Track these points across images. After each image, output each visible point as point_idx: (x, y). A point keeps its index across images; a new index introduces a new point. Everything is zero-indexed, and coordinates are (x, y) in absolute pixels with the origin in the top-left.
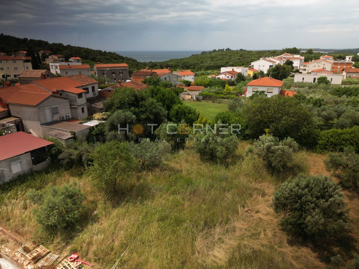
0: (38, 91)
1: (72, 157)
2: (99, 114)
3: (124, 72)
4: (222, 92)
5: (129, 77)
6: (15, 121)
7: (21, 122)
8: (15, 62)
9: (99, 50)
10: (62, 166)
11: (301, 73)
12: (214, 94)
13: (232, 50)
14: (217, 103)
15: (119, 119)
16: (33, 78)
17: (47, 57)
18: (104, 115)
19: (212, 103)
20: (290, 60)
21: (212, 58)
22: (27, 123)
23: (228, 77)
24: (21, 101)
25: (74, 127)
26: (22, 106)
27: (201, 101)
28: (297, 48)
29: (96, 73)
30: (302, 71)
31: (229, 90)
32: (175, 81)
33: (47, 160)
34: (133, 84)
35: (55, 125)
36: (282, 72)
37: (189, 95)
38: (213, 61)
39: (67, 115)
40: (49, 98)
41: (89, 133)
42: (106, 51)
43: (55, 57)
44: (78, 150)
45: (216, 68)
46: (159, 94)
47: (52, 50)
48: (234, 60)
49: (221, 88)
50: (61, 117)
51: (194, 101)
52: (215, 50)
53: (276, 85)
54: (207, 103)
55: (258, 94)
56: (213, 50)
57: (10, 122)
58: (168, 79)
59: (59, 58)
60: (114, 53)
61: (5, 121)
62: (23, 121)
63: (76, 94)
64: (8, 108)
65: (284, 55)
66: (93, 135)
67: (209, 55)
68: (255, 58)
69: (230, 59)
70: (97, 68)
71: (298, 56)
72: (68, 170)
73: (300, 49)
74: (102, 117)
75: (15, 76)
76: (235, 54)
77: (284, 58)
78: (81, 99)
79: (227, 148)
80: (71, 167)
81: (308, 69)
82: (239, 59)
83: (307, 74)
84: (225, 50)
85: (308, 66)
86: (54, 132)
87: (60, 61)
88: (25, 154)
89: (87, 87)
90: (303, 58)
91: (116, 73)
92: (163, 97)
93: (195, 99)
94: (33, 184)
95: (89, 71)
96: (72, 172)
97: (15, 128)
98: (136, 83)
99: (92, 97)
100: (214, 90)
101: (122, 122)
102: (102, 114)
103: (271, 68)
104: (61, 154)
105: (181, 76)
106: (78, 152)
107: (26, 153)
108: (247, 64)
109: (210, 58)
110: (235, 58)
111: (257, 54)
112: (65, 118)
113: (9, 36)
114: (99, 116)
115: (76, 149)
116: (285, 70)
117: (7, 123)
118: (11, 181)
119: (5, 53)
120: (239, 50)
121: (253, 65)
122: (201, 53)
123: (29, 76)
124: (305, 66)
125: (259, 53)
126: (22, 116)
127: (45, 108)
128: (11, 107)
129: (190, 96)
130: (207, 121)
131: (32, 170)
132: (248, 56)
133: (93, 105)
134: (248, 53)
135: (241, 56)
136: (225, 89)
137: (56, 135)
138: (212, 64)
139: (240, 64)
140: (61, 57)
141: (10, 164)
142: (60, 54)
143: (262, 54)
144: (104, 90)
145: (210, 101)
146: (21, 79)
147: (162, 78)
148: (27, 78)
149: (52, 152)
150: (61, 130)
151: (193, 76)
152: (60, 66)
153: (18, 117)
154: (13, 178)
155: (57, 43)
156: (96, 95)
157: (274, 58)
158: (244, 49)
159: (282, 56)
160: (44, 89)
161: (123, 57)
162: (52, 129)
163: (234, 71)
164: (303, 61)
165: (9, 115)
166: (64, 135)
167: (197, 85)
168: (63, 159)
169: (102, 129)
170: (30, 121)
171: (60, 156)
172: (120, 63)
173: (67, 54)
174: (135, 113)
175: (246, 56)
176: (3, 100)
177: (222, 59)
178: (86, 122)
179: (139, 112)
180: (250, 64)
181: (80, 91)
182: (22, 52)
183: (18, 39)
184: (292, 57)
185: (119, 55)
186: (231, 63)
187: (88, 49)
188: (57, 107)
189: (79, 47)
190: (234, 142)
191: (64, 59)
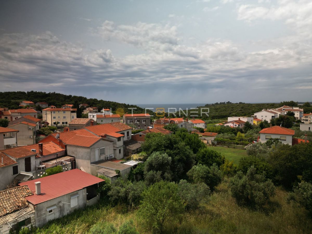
0: (88, 135)
1: (120, 195)
2: (136, 155)
3: (147, 121)
4: (235, 138)
5: (150, 124)
6: (71, 159)
7: (75, 160)
8: (65, 113)
9: (124, 104)
10: (109, 202)
11: (303, 123)
12: (228, 140)
13: (232, 103)
14: (232, 148)
15: (157, 160)
16: (80, 124)
17: (85, 109)
18: (141, 156)
19: (228, 148)
20: (291, 112)
21: (216, 110)
22: (79, 161)
23: (236, 125)
24: (76, 143)
25: (118, 166)
26: (77, 147)
27: (217, 146)
28: (294, 101)
29: (125, 121)
30: (304, 122)
31: (242, 137)
32: (190, 128)
33: (98, 196)
34: (158, 129)
35: (102, 163)
36: (286, 122)
37: (205, 140)
38: (217, 111)
39: (111, 155)
40: (99, 140)
41: (130, 172)
42: (129, 104)
43: (91, 109)
44: (125, 187)
45: (221, 117)
46: (186, 139)
47: (89, 103)
48: (236, 111)
49: (233, 135)
50: (106, 157)
51: (210, 145)
52: (217, 103)
53: (289, 133)
54: (222, 147)
55: (273, 141)
56: (216, 103)
57: (67, 160)
58: (183, 126)
59: (94, 109)
60: (135, 105)
61: (62, 159)
62: (76, 160)
63: (117, 138)
64: (65, 149)
65: (283, 108)
66: (133, 174)
67: (213, 107)
68: (256, 110)
69: (232, 110)
70: (126, 117)
71: (298, 108)
72: (114, 207)
73: (297, 102)
74: (139, 157)
75: (63, 123)
76: (237, 106)
77: (284, 110)
78: (120, 142)
79: (265, 194)
80: (116, 204)
81: (310, 120)
82: (241, 110)
83: (310, 124)
84: (226, 103)
85: (310, 117)
86: (102, 170)
87: (94, 112)
88: (82, 190)
89: (124, 132)
90: (302, 110)
91: (140, 121)
92: (190, 141)
93: (210, 143)
94: (86, 219)
95: (119, 119)
96: (117, 209)
97: (70, 166)
98: (160, 129)
99: (126, 140)
100: (227, 137)
101: (160, 163)
102: (139, 155)
103: (273, 118)
104: (110, 191)
105: (193, 124)
106: (124, 189)
107: (83, 188)
108: (249, 114)
109: (214, 109)
110: (237, 109)
111: (257, 106)
112: (109, 158)
113: (59, 94)
114: (136, 157)
115: (122, 186)
116: (289, 120)
117: (64, 161)
118: (68, 215)
119: (55, 106)
120: (238, 103)
121: (256, 116)
122: (205, 106)
123: (77, 123)
124: (307, 117)
125: (259, 105)
126: (76, 155)
127: (96, 149)
128: (68, 148)
129: (207, 141)
130: (232, 164)
131: (85, 205)
132: (249, 108)
133: (127, 147)
134: (248, 106)
135: (242, 108)
136: (237, 136)
137: (104, 173)
138: (217, 114)
139: (243, 115)
140: (96, 109)
141: (70, 198)
142: (95, 107)
143: (262, 107)
144: (136, 135)
145: (225, 146)
146: (71, 125)
147: (179, 125)
148: (76, 124)
149: (103, 189)
150: (107, 168)
151: (204, 124)
152: (97, 116)
153: (73, 156)
154: (70, 212)
155: (93, 99)
156: (130, 139)
157: (275, 109)
158: (243, 102)
159: (282, 108)
160: (92, 133)
161: (142, 109)
162: (100, 168)
163: (240, 120)
164: (303, 112)
165: (65, 154)
166: (110, 173)
167: (210, 132)
168: (112, 196)
169: (141, 168)
170: (82, 159)
171: (110, 193)
172: (140, 113)
173: (100, 107)
174: (170, 155)
175: (247, 108)
176: (62, 142)
177: (226, 111)
178: (125, 162)
179: (174, 154)
180: (254, 115)
181: (119, 135)
182: (67, 105)
183: (65, 96)
184: (291, 109)
185: (139, 107)
186: (234, 114)
187: (116, 102)
188: (104, 149)
189: (109, 101)
190: (272, 188)
191: (97, 110)
